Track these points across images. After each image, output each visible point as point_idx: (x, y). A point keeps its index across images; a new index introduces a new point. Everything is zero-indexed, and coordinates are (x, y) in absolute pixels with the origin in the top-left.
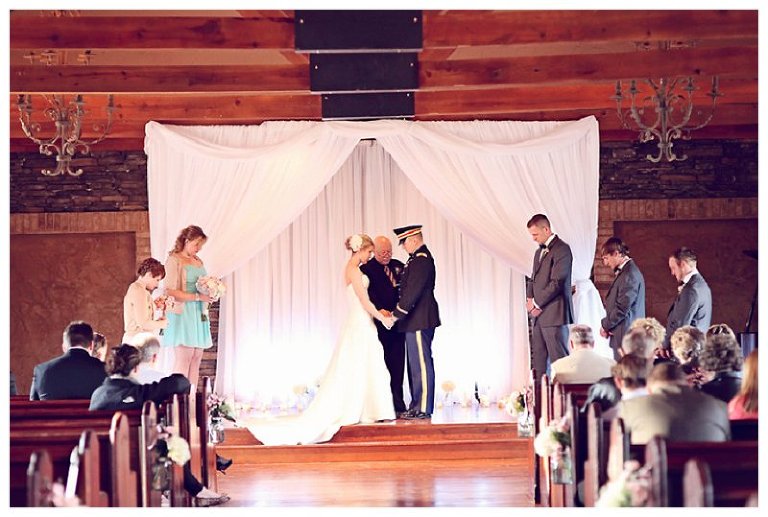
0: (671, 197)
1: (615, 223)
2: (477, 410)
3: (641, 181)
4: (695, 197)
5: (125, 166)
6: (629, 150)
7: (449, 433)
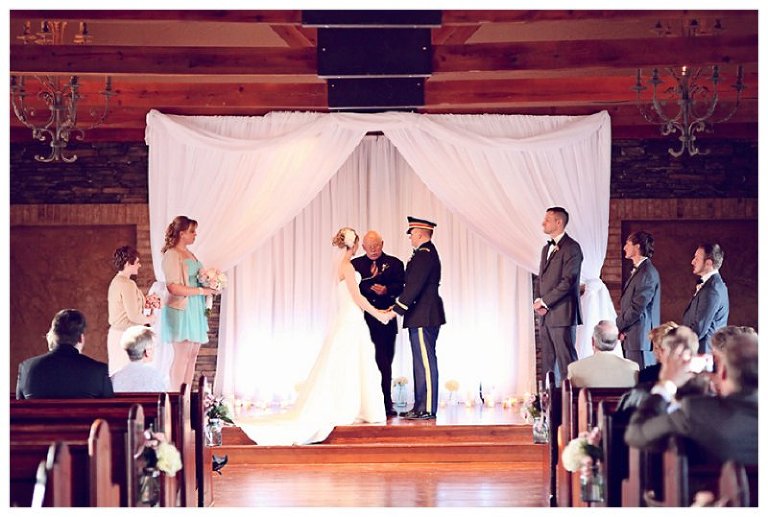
0: (679, 197)
1: (623, 222)
2: (481, 410)
3: (650, 180)
4: (704, 197)
5: (127, 158)
6: (638, 148)
7: (455, 436)
